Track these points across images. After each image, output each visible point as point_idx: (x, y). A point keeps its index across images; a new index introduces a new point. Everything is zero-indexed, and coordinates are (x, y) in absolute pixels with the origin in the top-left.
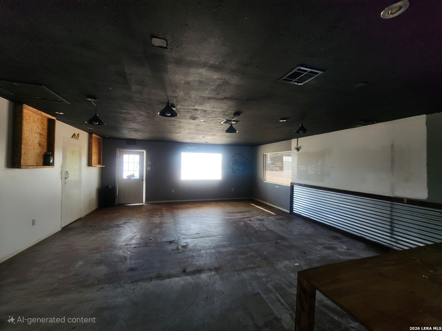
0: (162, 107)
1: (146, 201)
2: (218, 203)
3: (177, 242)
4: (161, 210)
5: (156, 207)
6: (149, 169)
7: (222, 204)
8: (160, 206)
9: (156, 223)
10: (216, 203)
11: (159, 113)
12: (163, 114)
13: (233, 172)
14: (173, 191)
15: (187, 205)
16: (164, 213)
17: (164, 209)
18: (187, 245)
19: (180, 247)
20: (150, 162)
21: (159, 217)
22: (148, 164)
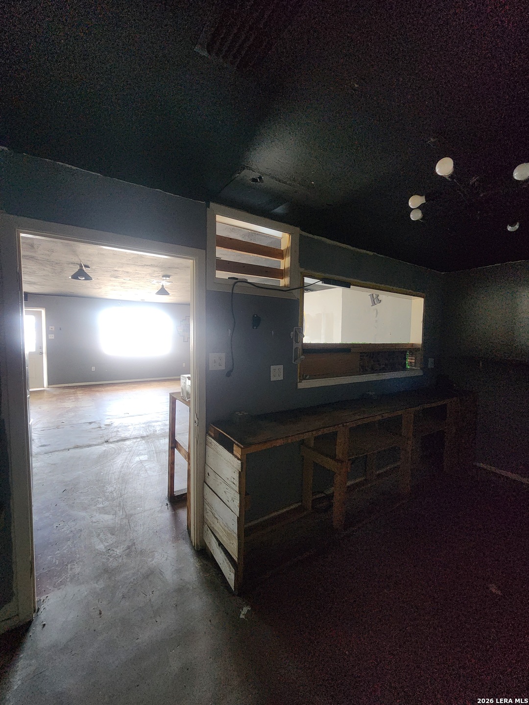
1: (49, 383)
2: (163, 383)
3: (99, 423)
4: (74, 394)
5: (67, 391)
6: (52, 337)
7: (167, 383)
8: (73, 390)
9: (69, 407)
10: (158, 383)
11: (70, 277)
12: (75, 277)
13: (184, 342)
14: (93, 369)
15: (115, 387)
16: (80, 397)
17: (80, 392)
18: (112, 424)
19: (102, 426)
20: (53, 327)
21: (73, 402)
22: (50, 329)
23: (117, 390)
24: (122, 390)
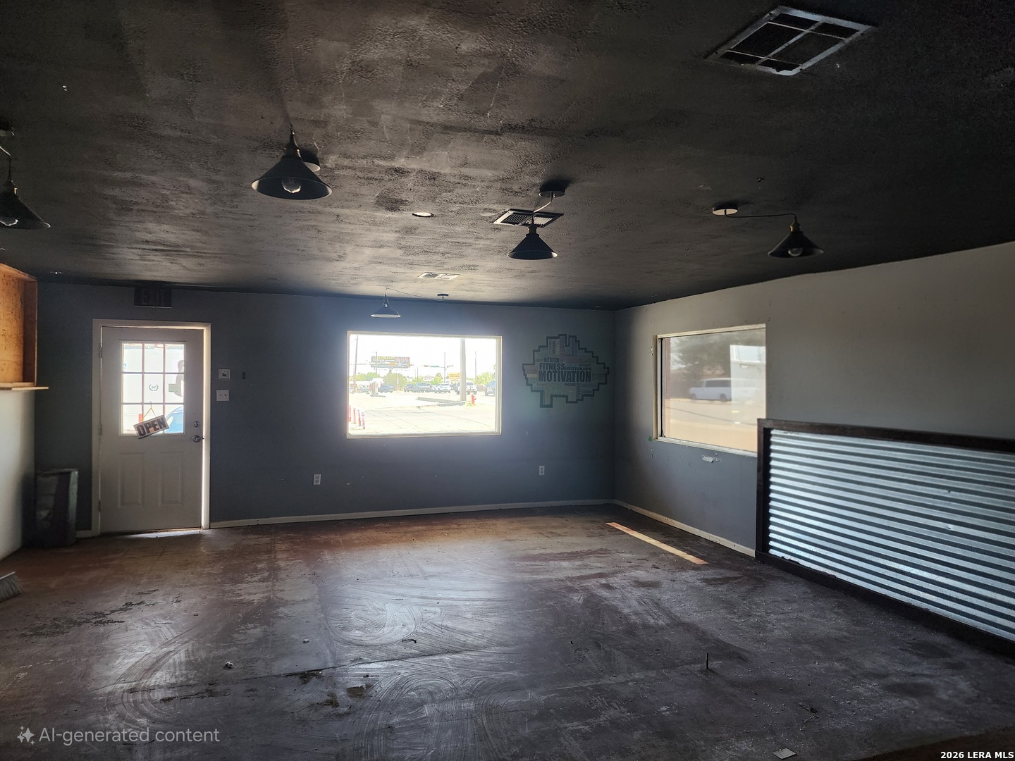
0: (269, 161)
1: (213, 517)
2: (489, 522)
3: (331, 677)
4: (269, 552)
5: (252, 540)
6: (223, 396)
8: (266, 539)
9: (251, 603)
11: (254, 185)
13: (542, 405)
14: (318, 480)
16: (282, 564)
17: (283, 547)
18: (369, 686)
19: (341, 694)
20: (227, 372)
21: (263, 580)
22: (221, 377)
23: (376, 542)
24: (387, 541)
